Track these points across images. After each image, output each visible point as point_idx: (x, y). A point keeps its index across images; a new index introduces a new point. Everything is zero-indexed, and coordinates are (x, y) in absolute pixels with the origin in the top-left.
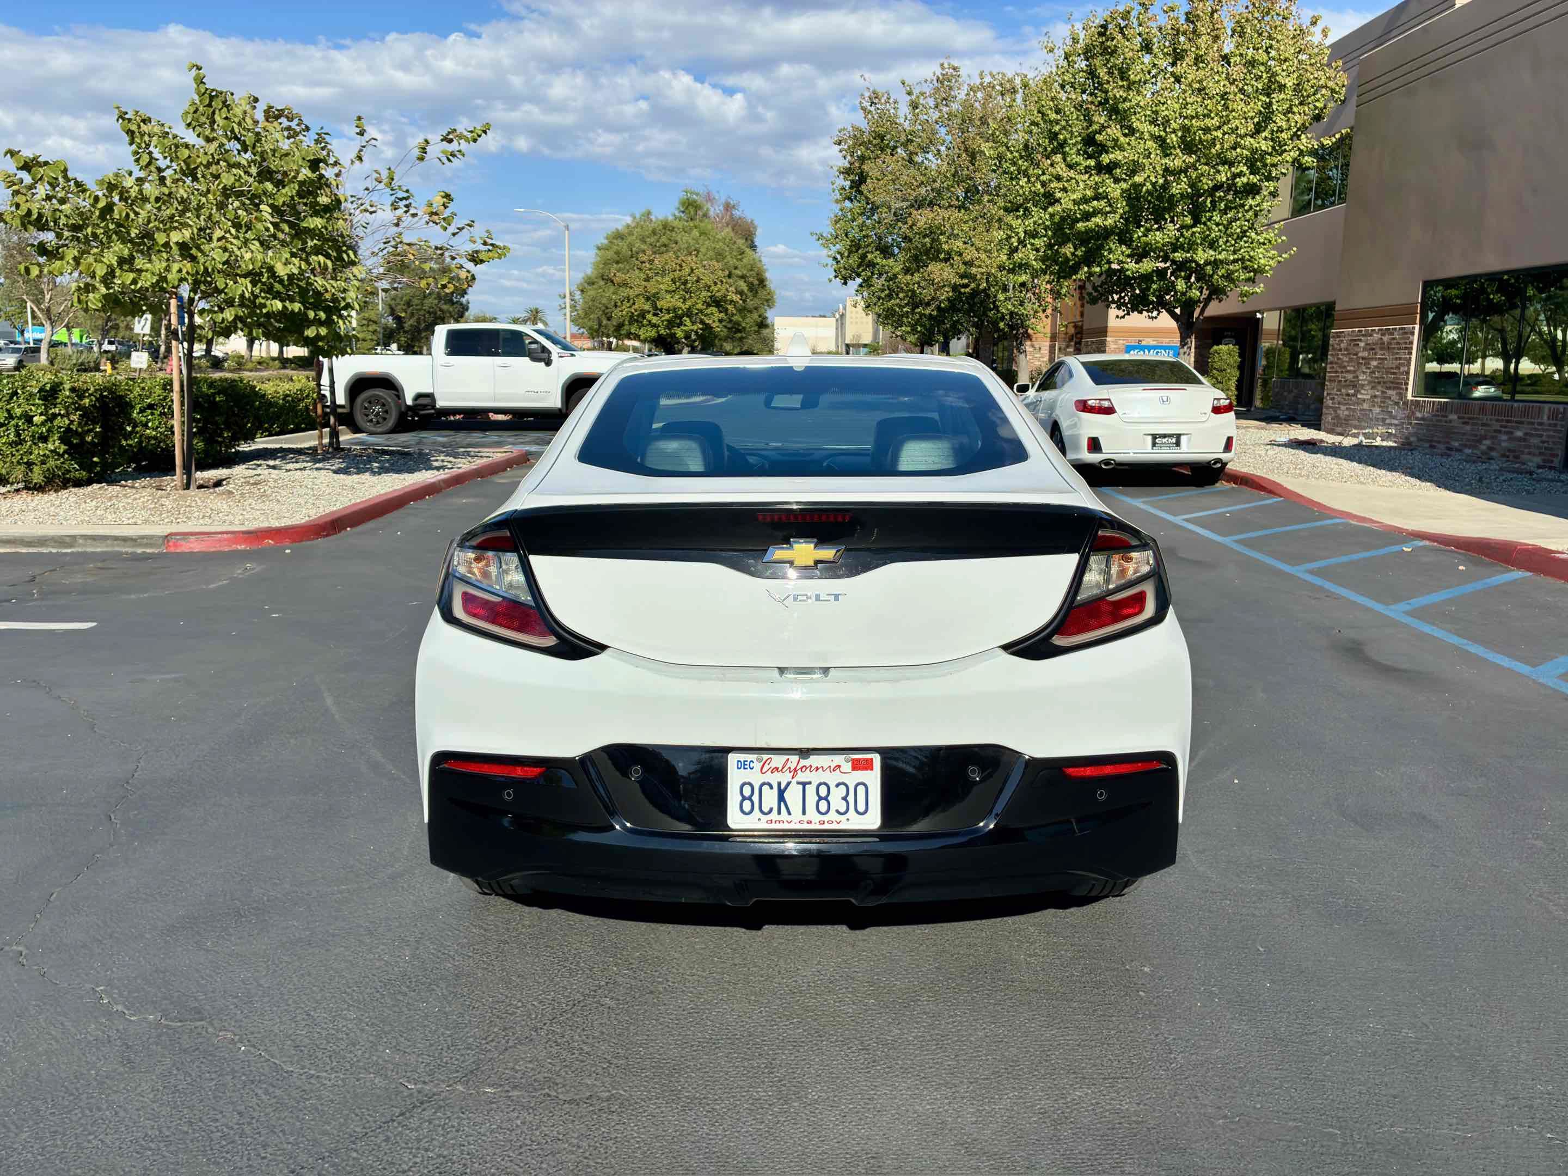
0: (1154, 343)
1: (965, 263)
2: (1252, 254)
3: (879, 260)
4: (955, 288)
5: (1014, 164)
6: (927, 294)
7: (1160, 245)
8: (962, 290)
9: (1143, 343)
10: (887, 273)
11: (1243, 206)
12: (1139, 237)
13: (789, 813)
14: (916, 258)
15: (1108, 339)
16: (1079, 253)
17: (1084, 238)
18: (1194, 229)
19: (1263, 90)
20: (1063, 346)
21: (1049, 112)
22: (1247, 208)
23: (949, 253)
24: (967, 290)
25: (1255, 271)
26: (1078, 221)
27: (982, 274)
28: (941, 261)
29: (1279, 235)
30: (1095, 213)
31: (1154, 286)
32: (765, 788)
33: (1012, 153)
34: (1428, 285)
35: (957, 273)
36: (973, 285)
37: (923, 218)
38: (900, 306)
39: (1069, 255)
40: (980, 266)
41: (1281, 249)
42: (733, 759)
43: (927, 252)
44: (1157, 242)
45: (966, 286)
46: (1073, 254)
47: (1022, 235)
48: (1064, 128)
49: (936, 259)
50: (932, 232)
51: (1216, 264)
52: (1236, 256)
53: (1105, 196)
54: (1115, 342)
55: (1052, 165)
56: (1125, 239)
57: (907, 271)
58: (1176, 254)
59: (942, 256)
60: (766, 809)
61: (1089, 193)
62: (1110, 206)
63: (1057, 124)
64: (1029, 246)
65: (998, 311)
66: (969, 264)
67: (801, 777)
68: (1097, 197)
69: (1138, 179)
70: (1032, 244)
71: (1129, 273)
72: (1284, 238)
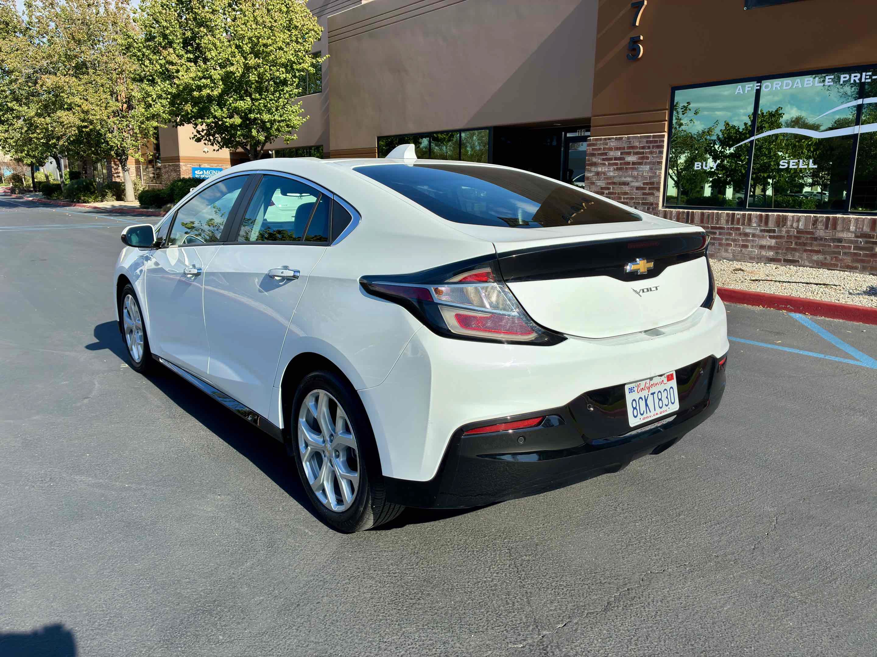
0: (208, 167)
1: (83, 112)
2: (290, 117)
3: (16, 107)
4: (80, 128)
5: (139, 51)
6: (59, 131)
7: (243, 109)
8: (84, 130)
9: (202, 166)
10: (24, 116)
11: (283, 90)
12: (230, 104)
13: (650, 412)
14: (46, 107)
15: (181, 164)
16: (194, 110)
17: (196, 102)
18: (260, 102)
19: (286, 27)
20: (145, 168)
21: (162, 21)
22: (285, 92)
23: (70, 105)
24: (87, 130)
25: (292, 127)
26: (194, 90)
27: (97, 119)
28: (64, 109)
29: (300, 108)
30: (206, 86)
31: (239, 133)
32: (641, 400)
33: (137, 44)
34: (379, 139)
35: (80, 119)
36: (91, 127)
37: (49, 81)
38: (37, 139)
39: (189, 111)
40: (95, 115)
41: (303, 115)
42: (627, 388)
43: (54, 103)
44: (242, 107)
45: (86, 127)
46: (191, 111)
47: (154, 96)
48: (171, 32)
49: (61, 108)
50: (57, 91)
51: (272, 122)
52: (282, 118)
53: (210, 77)
54: (185, 166)
55: (169, 55)
56: (221, 105)
57: (39, 115)
58: (251, 115)
59: (66, 106)
60: (642, 413)
61: (200, 74)
62: (214, 83)
63: (167, 29)
64: (159, 104)
65: (108, 144)
66: (86, 112)
67: (652, 391)
68: (204, 77)
69: (232, 69)
70: (161, 103)
71: (227, 124)
72: (303, 110)
